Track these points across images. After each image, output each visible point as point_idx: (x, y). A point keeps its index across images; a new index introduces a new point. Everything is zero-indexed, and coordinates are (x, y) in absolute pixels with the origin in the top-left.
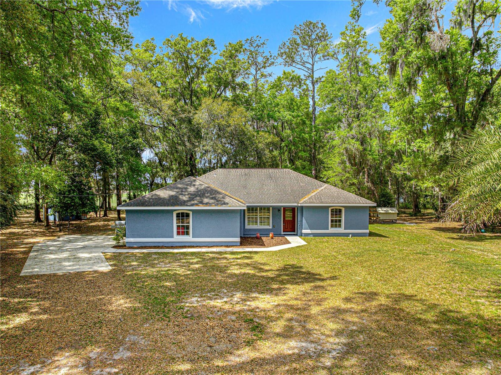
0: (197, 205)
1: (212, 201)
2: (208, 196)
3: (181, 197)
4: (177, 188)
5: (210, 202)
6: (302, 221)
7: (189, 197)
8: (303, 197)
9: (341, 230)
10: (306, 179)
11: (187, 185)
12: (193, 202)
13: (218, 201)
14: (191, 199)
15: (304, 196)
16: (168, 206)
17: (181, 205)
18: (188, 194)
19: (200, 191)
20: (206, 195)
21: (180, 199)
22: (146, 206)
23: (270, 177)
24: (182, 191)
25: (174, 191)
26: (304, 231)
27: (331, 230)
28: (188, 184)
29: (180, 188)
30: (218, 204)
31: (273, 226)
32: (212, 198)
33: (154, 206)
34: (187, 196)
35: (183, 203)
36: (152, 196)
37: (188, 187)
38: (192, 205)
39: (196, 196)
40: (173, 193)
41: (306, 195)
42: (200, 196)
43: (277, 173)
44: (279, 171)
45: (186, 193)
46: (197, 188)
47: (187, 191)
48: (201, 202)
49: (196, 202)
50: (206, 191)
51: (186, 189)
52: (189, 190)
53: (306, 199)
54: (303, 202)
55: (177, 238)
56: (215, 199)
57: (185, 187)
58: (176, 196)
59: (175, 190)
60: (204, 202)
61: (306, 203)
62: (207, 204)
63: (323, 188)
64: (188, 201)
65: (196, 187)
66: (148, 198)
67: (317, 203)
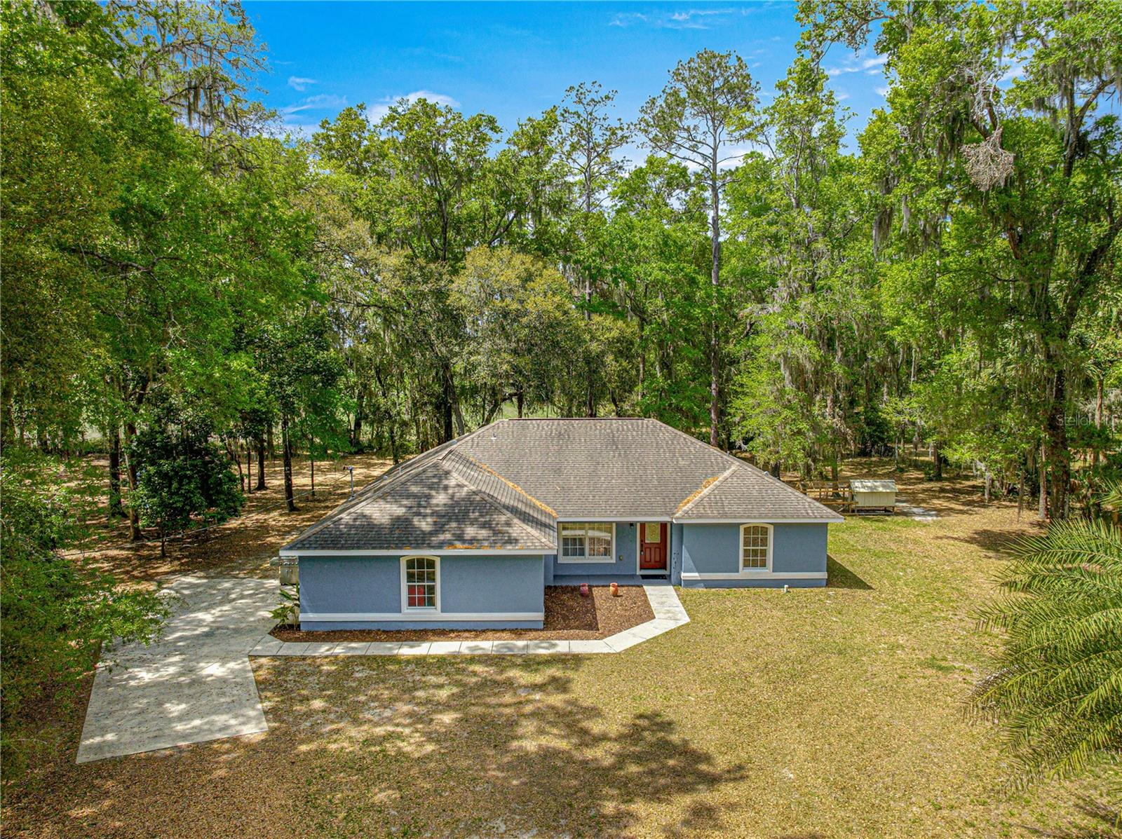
0: (450, 544)
1: (484, 533)
2: (476, 519)
3: (416, 521)
4: (408, 497)
5: (480, 537)
6: (680, 554)
7: (435, 523)
8: (683, 499)
9: (766, 573)
10: (692, 449)
11: (431, 488)
12: (442, 537)
13: (496, 533)
14: (439, 528)
15: (687, 495)
16: (387, 548)
17: (418, 545)
18: (432, 515)
19: (457, 503)
20: (472, 516)
21: (414, 527)
22: (342, 548)
23: (614, 443)
24: (419, 506)
25: (401, 506)
26: (684, 575)
27: (744, 573)
28: (433, 483)
29: (415, 496)
30: (495, 542)
31: (619, 558)
32: (484, 526)
33: (359, 548)
34: (429, 520)
35: (422, 540)
36: (355, 520)
37: (433, 493)
38: (441, 545)
39: (450, 520)
40: (400, 511)
41: (690, 493)
42: (457, 521)
43: (628, 430)
44: (632, 425)
45: (428, 511)
46: (452, 497)
47: (429, 505)
48: (460, 538)
49: (448, 536)
50: (472, 503)
51: (429, 497)
52: (434, 501)
53: (690, 505)
54: (685, 511)
55: (410, 614)
56: (490, 528)
57: (426, 491)
58: (407, 520)
59: (405, 502)
60: (467, 537)
61: (690, 517)
62: (473, 541)
63: (727, 473)
64: (431, 533)
65: (450, 491)
66: (347, 525)
67: (713, 518)
